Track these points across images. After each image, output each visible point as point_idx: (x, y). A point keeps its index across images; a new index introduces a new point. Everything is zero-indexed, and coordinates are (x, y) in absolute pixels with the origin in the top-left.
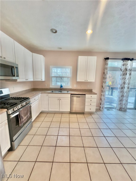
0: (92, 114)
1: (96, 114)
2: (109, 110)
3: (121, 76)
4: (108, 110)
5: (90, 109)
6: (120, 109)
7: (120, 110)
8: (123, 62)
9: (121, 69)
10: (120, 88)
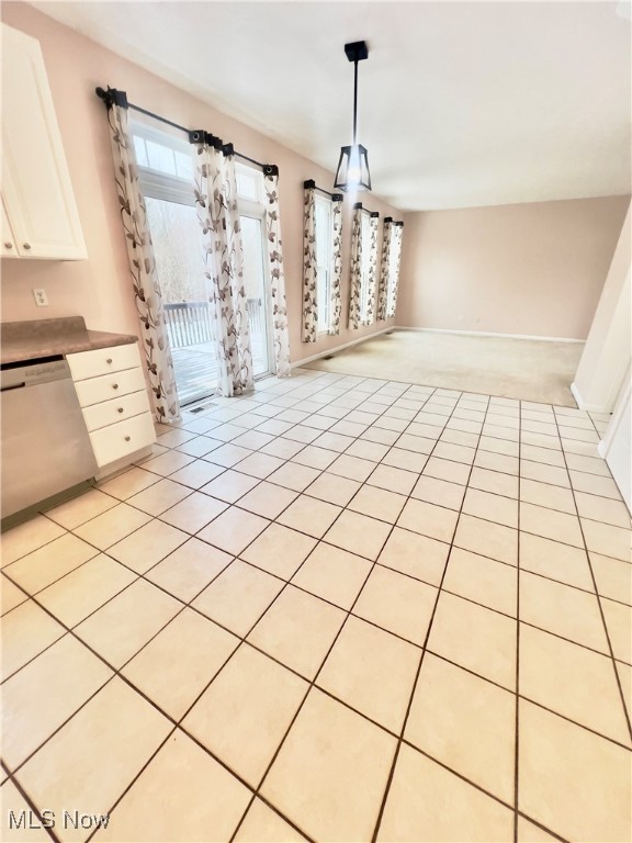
0: (145, 459)
1: (163, 450)
2: (200, 409)
3: (205, 232)
4: (195, 411)
5: (128, 439)
6: (235, 389)
7: (235, 395)
8: (200, 152)
9: (197, 194)
10: (217, 295)
